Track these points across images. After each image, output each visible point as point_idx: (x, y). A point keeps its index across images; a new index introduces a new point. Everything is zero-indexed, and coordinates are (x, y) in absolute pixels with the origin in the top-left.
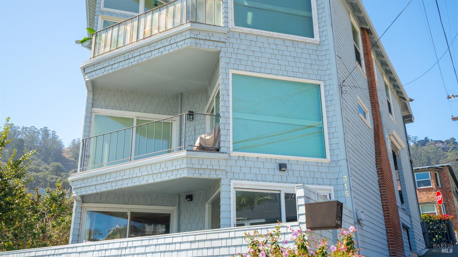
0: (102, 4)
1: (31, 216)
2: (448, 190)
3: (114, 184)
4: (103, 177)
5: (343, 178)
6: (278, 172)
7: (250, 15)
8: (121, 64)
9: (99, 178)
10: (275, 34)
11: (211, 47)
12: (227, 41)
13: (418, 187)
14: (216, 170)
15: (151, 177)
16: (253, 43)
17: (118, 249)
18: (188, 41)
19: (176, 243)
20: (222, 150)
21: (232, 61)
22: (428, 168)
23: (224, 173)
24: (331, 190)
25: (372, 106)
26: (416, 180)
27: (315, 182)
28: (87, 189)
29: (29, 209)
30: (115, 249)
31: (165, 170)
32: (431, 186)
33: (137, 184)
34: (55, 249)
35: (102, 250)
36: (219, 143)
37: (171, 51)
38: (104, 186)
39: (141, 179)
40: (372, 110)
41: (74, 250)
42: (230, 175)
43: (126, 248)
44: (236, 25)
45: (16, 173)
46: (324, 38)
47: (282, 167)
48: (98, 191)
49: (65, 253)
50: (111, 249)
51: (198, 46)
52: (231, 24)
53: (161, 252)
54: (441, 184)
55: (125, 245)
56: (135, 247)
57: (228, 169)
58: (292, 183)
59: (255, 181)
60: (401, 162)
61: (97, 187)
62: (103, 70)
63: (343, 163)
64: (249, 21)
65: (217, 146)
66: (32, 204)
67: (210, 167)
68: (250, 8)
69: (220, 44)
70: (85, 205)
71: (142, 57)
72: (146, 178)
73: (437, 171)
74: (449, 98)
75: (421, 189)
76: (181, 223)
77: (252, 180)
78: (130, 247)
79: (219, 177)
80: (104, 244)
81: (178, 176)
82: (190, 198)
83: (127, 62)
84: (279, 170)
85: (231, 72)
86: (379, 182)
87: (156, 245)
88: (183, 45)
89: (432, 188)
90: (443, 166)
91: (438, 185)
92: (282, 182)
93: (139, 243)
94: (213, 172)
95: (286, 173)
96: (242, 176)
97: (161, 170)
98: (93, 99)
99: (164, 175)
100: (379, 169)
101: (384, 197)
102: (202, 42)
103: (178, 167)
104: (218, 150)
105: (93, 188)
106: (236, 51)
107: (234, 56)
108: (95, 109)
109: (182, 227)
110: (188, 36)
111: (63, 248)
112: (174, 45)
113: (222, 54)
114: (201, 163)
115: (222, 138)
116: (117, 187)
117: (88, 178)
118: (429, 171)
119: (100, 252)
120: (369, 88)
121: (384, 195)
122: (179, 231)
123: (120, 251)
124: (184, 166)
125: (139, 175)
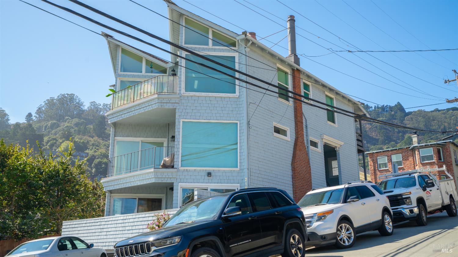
0: (119, 70)
1: (92, 197)
2: (449, 164)
3: (122, 185)
4: (117, 181)
5: (245, 179)
6: (207, 177)
7: (196, 82)
8: (126, 115)
9: (115, 181)
10: (210, 94)
11: (169, 106)
12: (180, 102)
14: (171, 178)
15: (139, 182)
16: (196, 102)
17: (123, 220)
18: (157, 104)
20: (175, 166)
21: (183, 114)
23: (175, 179)
24: (238, 186)
26: (421, 156)
27: (229, 182)
28: (110, 187)
29: (91, 193)
30: (121, 220)
31: (145, 178)
33: (133, 185)
34: (95, 220)
35: (116, 220)
36: (174, 162)
37: (149, 109)
38: (118, 186)
39: (134, 183)
40: (295, 127)
41: (103, 220)
42: (179, 180)
43: (126, 219)
44: (186, 91)
45: (80, 171)
46: (241, 93)
47: (209, 174)
48: (115, 188)
49: (99, 222)
50: (119, 220)
51: (163, 107)
52: (183, 91)
54: (444, 158)
55: (125, 218)
56: (130, 219)
57: (178, 177)
58: (215, 183)
59: (193, 183)
60: (339, 155)
61: (115, 186)
62: (117, 117)
63: (246, 171)
64: (196, 87)
65: (172, 165)
66: (93, 190)
67: (168, 177)
68: (196, 78)
69: (176, 105)
70: (112, 195)
71: (136, 111)
72: (137, 182)
73: (440, 147)
74: (446, 82)
75: (424, 163)
76: (168, 204)
77: (191, 183)
78: (128, 219)
79: (172, 182)
81: (151, 182)
82: (172, 190)
83: (129, 114)
84: (207, 176)
85: (182, 120)
86: (292, 176)
88: (155, 107)
89: (434, 162)
90: (446, 142)
91: (440, 159)
92: (209, 183)
93: (131, 217)
94: (169, 179)
95: (211, 178)
96: (185, 181)
97: (143, 179)
98: (115, 132)
99: (144, 181)
100: (293, 167)
101: (294, 185)
102: (165, 104)
103: (151, 177)
104: (173, 167)
105: (113, 187)
106: (185, 108)
107: (184, 111)
108: (116, 138)
109: (168, 206)
110: (157, 102)
111: (99, 219)
112: (151, 106)
113: (177, 111)
114: (162, 175)
115: (175, 160)
116: (124, 187)
117: (110, 181)
118: (432, 147)
122: (166, 208)
123: (123, 221)
124: (153, 177)
125: (133, 180)
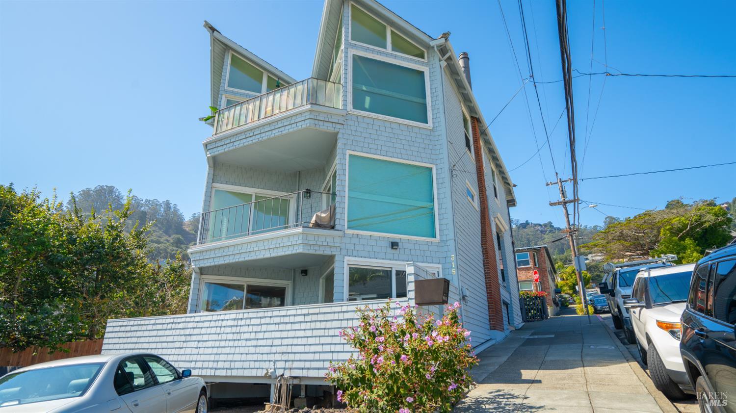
0: (226, 84)
1: (151, 285)
2: (544, 270)
3: (231, 257)
4: (221, 251)
5: (451, 257)
6: (390, 250)
7: (368, 100)
8: (242, 141)
9: (217, 251)
10: (391, 119)
11: (329, 128)
12: (346, 123)
13: (519, 266)
14: (330, 247)
15: (267, 251)
16: (370, 126)
17: (234, 319)
18: (308, 121)
19: (290, 316)
20: (337, 227)
21: (350, 142)
22: (528, 249)
23: (338, 249)
24: (439, 268)
25: (479, 190)
26: (517, 260)
27: (425, 260)
28: (206, 261)
29: (150, 278)
30: (232, 320)
31: (281, 245)
32: (530, 266)
33: (254, 258)
34: (174, 318)
35: (219, 320)
36: (335, 221)
37: (291, 130)
38: (222, 259)
39: (258, 253)
40: (480, 194)
41: (192, 319)
42: (344, 252)
43: (242, 319)
44: (354, 108)
45: (138, 243)
46: (437, 125)
47: (394, 245)
48: (216, 263)
49: (184, 322)
50: (227, 320)
51: (317, 126)
52: (350, 107)
53: (276, 324)
54: (538, 264)
55: (241, 316)
56: (251, 318)
57: (343, 246)
58: (403, 261)
59: (367, 257)
60: (504, 243)
61: (216, 260)
62: (224, 147)
63: (451, 243)
64: (367, 105)
65: (332, 224)
66: (153, 274)
67: (325, 244)
68: (368, 93)
69: (338, 126)
70: (203, 276)
71: (263, 135)
72: (263, 252)
73: (535, 252)
74: (548, 185)
75: (520, 268)
76: (296, 297)
77: (365, 257)
78: (246, 319)
79: (333, 253)
80: (221, 315)
81: (294, 252)
82: (305, 273)
83: (248, 140)
84: (391, 248)
85: (349, 152)
86: (484, 261)
87: (271, 317)
88: (302, 126)
89: (531, 267)
90: (540, 248)
91: (535, 265)
92: (393, 260)
93: (255, 315)
94: (328, 249)
95: (397, 251)
96: (355, 253)
97: (278, 246)
98: (213, 175)
99: (280, 250)
100: (484, 249)
101: (488, 275)
102: (321, 123)
103: (294, 243)
104: (333, 228)
105: (211, 260)
106: (353, 134)
107: (352, 138)
108: (214, 184)
109: (297, 301)
110: (307, 117)
111: (182, 318)
112: (294, 125)
113: (340, 136)
114: (316, 239)
115: (338, 216)
116: (234, 261)
117: (206, 251)
118: (529, 251)
119: (217, 322)
120: (477, 173)
121: (487, 273)
123: (236, 322)
124: (300, 242)
125: (256, 249)
